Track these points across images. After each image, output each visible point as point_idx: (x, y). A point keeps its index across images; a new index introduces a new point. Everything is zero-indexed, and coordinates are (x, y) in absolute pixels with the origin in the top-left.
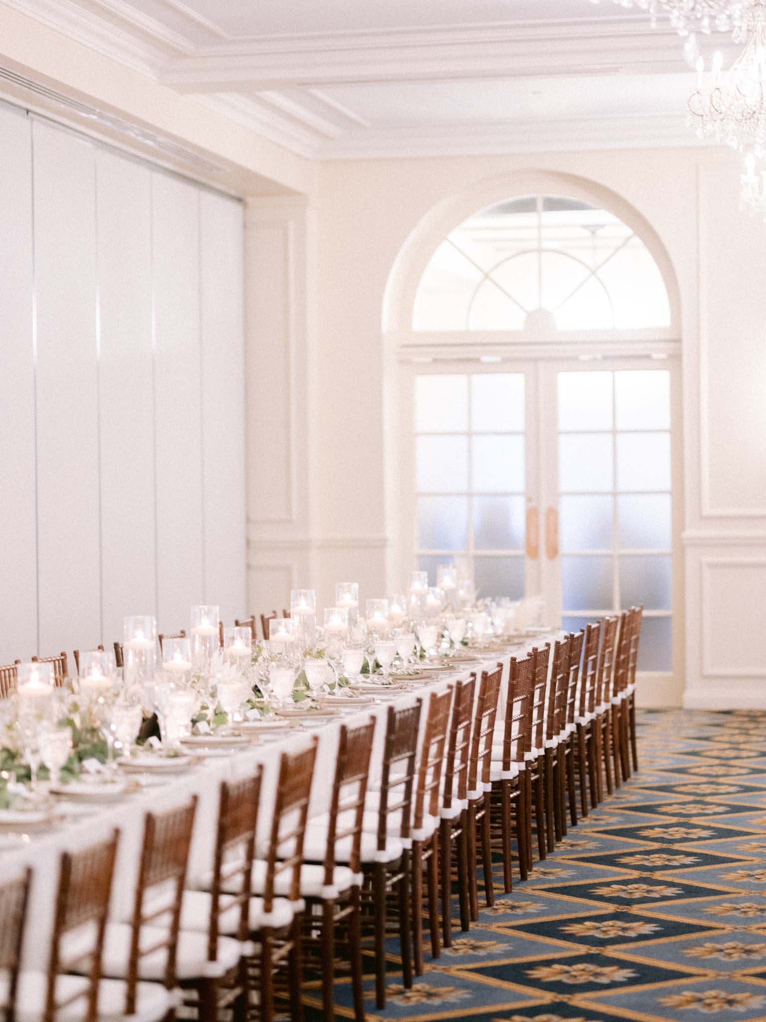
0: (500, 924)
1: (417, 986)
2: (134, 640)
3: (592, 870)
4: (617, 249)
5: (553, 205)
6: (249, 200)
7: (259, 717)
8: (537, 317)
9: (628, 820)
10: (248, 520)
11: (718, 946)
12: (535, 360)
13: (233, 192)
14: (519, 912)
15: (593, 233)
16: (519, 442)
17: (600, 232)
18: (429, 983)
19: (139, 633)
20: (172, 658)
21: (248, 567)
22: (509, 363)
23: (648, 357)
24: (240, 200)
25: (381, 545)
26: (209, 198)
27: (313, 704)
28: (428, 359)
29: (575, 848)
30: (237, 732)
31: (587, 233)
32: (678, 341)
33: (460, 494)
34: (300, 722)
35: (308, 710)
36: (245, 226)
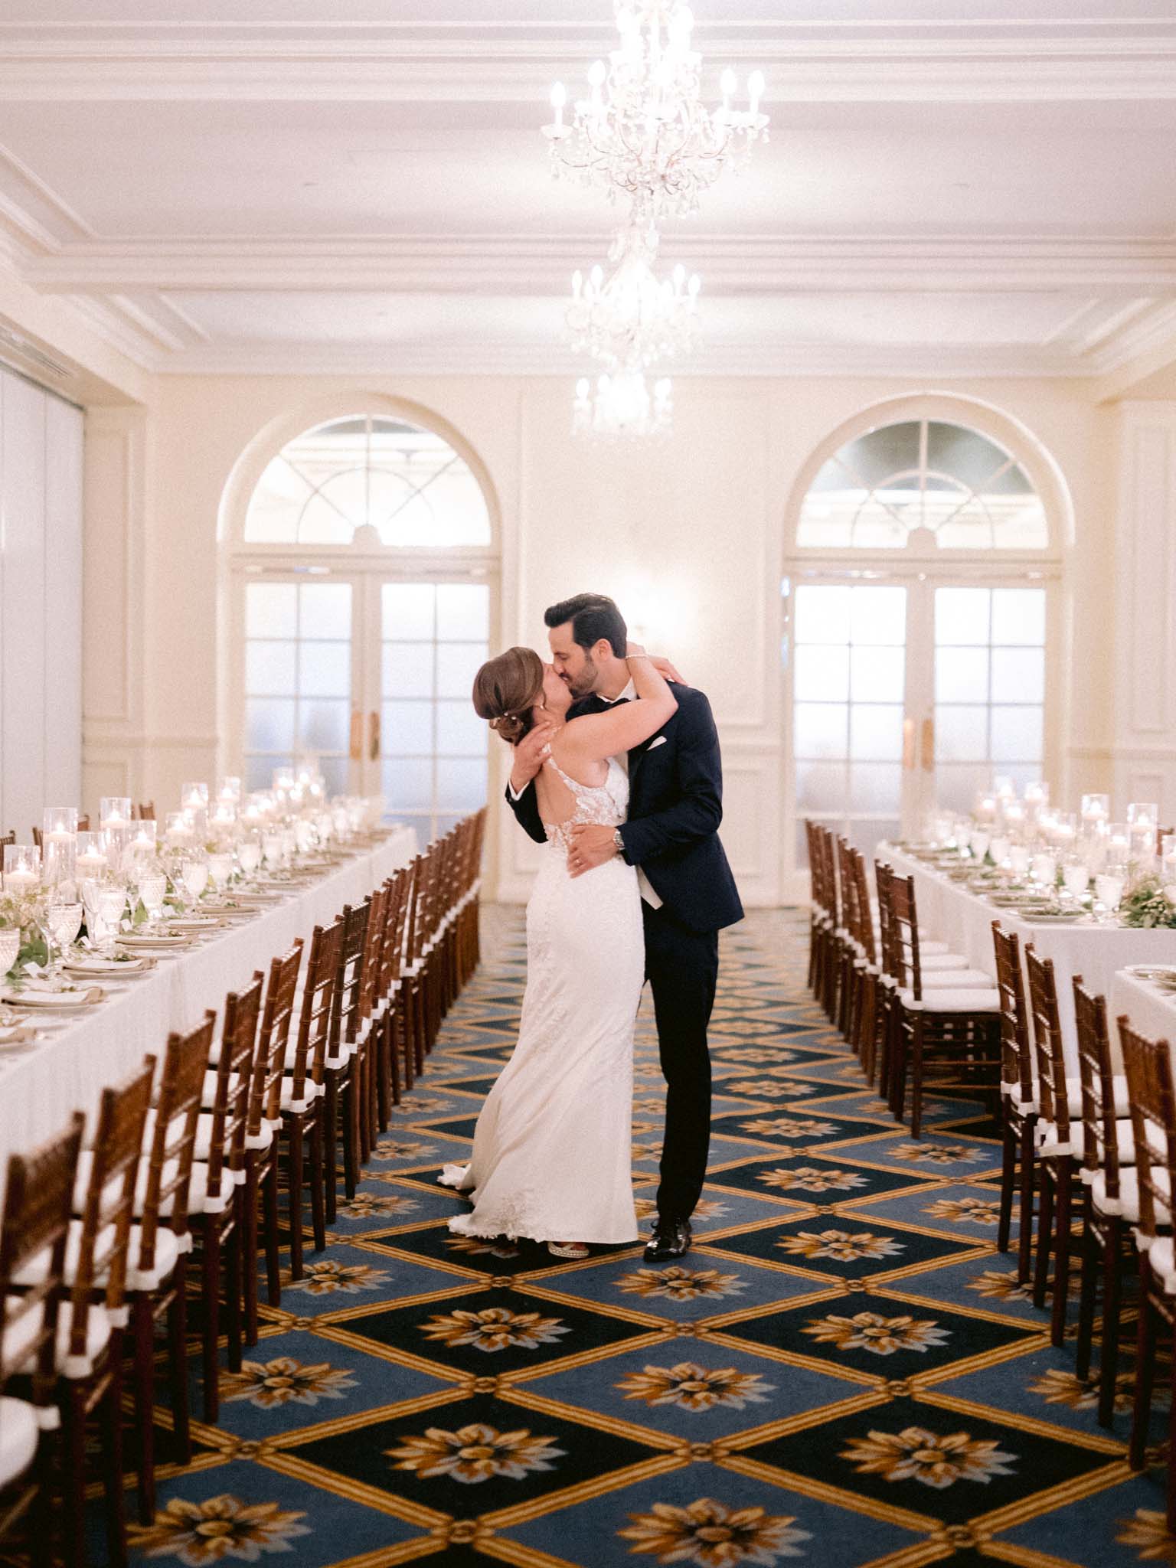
0: (417, 1124)
1: (359, 1196)
2: (54, 833)
3: (482, 1065)
4: (436, 475)
5: (382, 427)
6: (91, 409)
7: (174, 913)
8: (364, 532)
9: (494, 1011)
10: (83, 717)
11: (646, 1147)
12: (362, 572)
13: (75, 399)
14: (429, 1110)
15: (408, 456)
16: (345, 650)
17: (415, 457)
18: (370, 1191)
19: (60, 826)
20: (86, 852)
21: (83, 762)
22: (336, 575)
23: (468, 572)
24: (80, 408)
25: (213, 743)
26: (55, 404)
27: (230, 901)
28: (258, 569)
29: (454, 1042)
30: (174, 931)
31: (402, 457)
32: (498, 558)
33: (285, 697)
34: (229, 920)
35: (226, 907)
36: (85, 433)
